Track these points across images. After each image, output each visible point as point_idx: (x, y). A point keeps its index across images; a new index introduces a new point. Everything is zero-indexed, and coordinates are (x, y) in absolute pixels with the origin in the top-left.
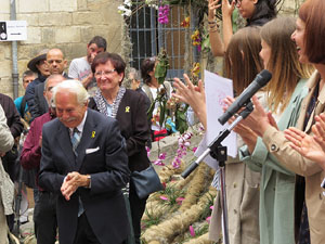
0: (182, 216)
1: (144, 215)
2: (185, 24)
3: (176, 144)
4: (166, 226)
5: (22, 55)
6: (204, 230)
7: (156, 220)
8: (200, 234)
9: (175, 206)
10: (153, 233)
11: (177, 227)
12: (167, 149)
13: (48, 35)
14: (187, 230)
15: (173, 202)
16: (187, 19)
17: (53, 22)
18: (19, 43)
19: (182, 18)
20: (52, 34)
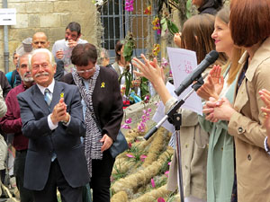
0: (145, 171)
1: (114, 169)
2: (147, 12)
3: (140, 111)
4: (131, 179)
5: (12, 37)
6: (163, 183)
7: (123, 174)
8: (159, 185)
9: (139, 162)
10: (121, 184)
11: (140, 179)
12: (132, 115)
13: (34, 20)
14: (149, 182)
15: (138, 159)
16: (148, 8)
17: (38, 10)
18: (10, 27)
19: (145, 7)
20: (37, 20)
